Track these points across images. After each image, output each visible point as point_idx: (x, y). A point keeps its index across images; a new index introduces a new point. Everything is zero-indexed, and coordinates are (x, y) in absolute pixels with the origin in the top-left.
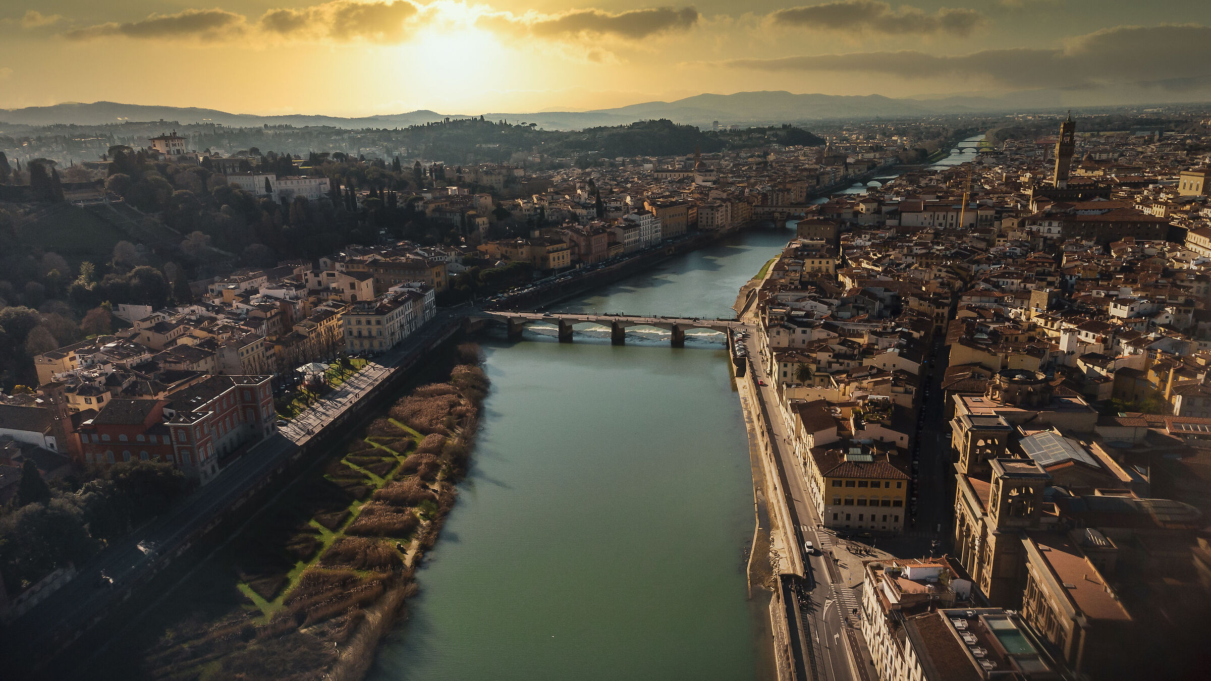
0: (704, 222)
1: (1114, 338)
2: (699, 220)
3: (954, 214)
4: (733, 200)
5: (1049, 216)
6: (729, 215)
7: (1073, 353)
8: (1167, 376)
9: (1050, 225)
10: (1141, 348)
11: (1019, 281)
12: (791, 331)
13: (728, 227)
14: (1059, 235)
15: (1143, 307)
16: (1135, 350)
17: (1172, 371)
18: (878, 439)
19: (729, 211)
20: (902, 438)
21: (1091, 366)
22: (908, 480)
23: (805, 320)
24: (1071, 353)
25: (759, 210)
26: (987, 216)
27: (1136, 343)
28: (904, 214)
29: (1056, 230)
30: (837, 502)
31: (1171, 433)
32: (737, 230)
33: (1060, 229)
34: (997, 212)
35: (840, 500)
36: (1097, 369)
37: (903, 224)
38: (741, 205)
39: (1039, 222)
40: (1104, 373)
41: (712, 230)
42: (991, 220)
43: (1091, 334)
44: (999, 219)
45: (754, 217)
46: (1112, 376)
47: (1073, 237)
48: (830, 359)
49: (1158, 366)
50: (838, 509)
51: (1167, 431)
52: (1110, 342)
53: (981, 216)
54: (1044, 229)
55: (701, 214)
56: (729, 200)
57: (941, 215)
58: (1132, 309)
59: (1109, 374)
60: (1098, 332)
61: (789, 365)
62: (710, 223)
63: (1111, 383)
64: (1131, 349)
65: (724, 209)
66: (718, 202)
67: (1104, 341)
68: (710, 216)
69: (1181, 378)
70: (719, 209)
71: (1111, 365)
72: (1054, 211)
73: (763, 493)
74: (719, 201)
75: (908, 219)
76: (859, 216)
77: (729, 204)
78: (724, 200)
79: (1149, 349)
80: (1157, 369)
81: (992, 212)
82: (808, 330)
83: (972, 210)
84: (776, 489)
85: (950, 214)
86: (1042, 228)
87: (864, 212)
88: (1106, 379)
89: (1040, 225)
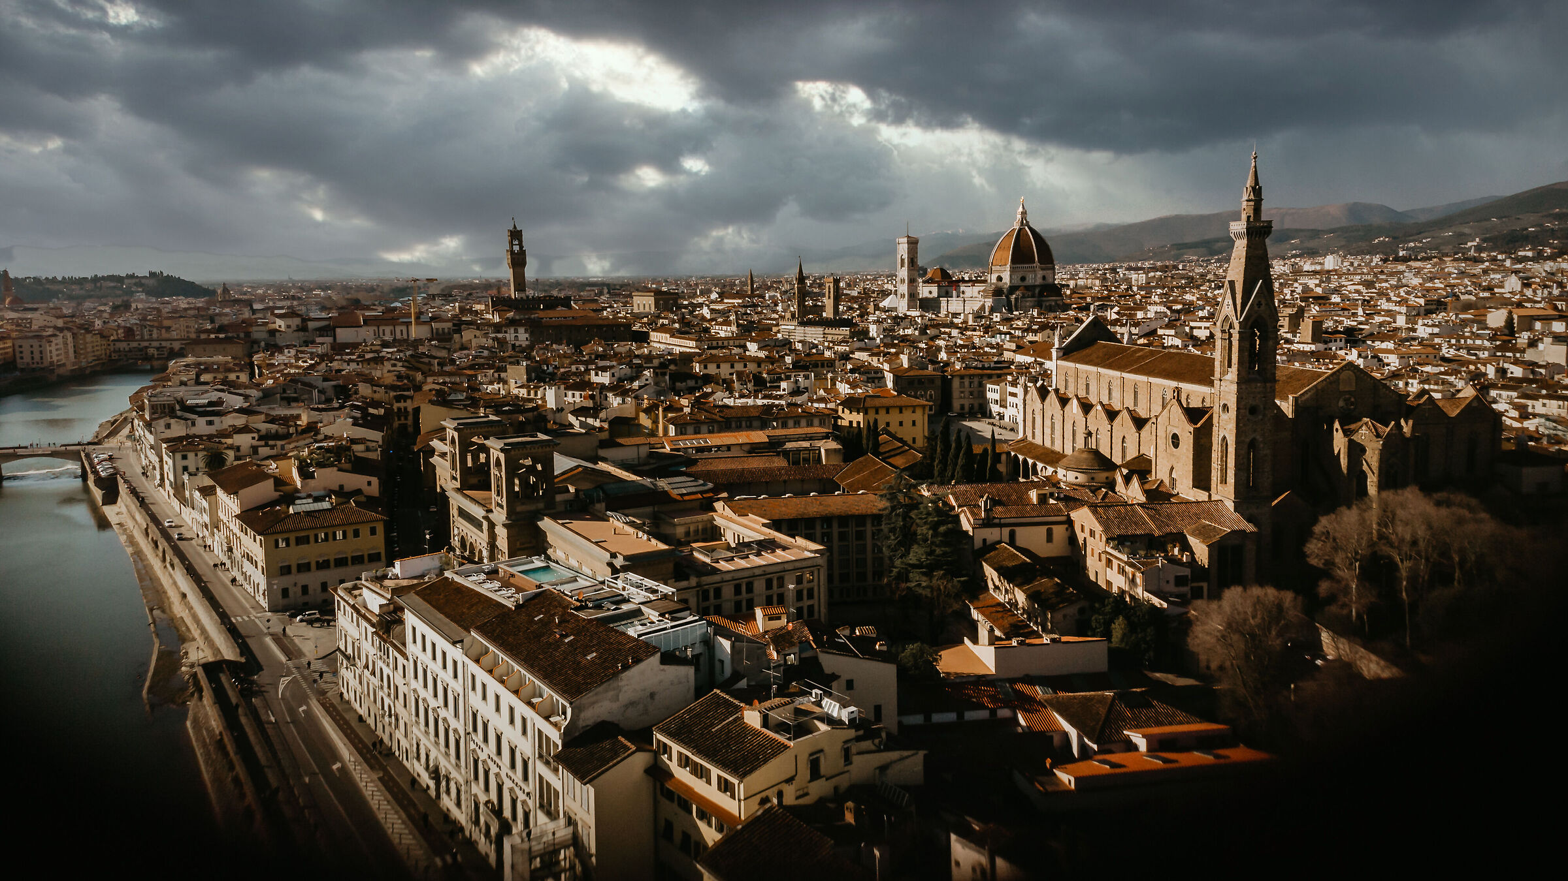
0: (27, 359)
1: (601, 393)
2: (18, 355)
3: (404, 328)
4: (76, 330)
5: (512, 323)
6: (71, 351)
7: (562, 410)
8: (657, 415)
9: (516, 331)
10: (629, 396)
11: (492, 371)
12: (189, 422)
13: (70, 367)
14: (527, 343)
15: (623, 372)
16: (623, 401)
17: (660, 409)
18: (337, 488)
19: (70, 345)
20: (369, 483)
21: (583, 419)
22: (384, 521)
23: (208, 409)
24: (560, 410)
25: (123, 345)
26: (443, 329)
27: (624, 393)
28: (338, 330)
29: (523, 337)
30: (286, 570)
31: (671, 450)
32: (87, 372)
33: (527, 335)
34: (454, 325)
35: (289, 567)
36: (590, 421)
37: (339, 340)
38: (89, 337)
39: (504, 329)
40: (597, 424)
41: (43, 369)
42: (449, 333)
43: (577, 393)
44: (459, 331)
45: (115, 356)
46: (606, 426)
47: (543, 342)
48: (255, 443)
49: (647, 408)
50: (287, 581)
51: (668, 449)
52: (597, 398)
53: (437, 329)
54: (510, 336)
55: (20, 347)
56: (69, 329)
57: (388, 329)
58: (613, 375)
59: (603, 424)
60: (584, 390)
61: (191, 455)
62: (37, 356)
63: (607, 433)
64: (619, 400)
65: (60, 340)
66: (50, 332)
67: (592, 397)
68: (36, 350)
69: (670, 415)
70: (52, 339)
71: (603, 415)
72: (517, 317)
73: (163, 611)
74: (51, 329)
75: (343, 335)
76: (277, 334)
77: (69, 335)
78: (61, 330)
79: (636, 398)
80: (647, 411)
81: (450, 325)
82: (216, 419)
83: (425, 323)
84: (184, 596)
85: (398, 329)
86: (507, 335)
87: (283, 329)
88: (601, 429)
89: (506, 332)
